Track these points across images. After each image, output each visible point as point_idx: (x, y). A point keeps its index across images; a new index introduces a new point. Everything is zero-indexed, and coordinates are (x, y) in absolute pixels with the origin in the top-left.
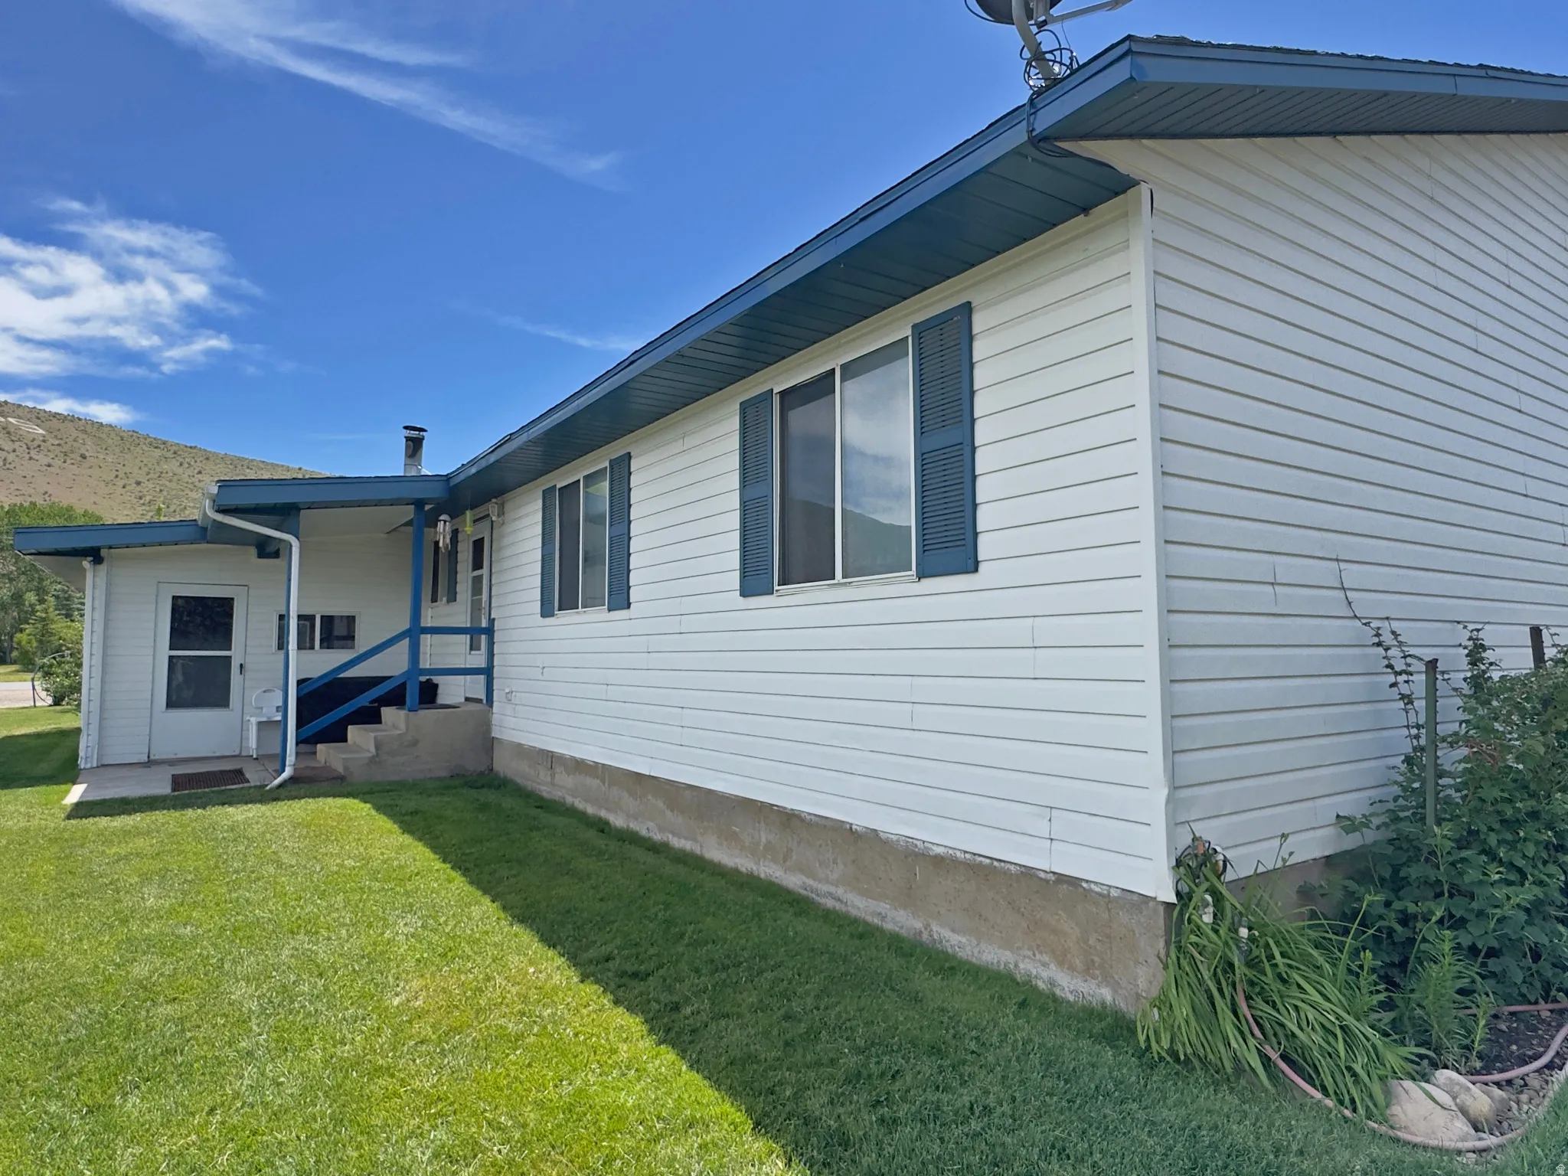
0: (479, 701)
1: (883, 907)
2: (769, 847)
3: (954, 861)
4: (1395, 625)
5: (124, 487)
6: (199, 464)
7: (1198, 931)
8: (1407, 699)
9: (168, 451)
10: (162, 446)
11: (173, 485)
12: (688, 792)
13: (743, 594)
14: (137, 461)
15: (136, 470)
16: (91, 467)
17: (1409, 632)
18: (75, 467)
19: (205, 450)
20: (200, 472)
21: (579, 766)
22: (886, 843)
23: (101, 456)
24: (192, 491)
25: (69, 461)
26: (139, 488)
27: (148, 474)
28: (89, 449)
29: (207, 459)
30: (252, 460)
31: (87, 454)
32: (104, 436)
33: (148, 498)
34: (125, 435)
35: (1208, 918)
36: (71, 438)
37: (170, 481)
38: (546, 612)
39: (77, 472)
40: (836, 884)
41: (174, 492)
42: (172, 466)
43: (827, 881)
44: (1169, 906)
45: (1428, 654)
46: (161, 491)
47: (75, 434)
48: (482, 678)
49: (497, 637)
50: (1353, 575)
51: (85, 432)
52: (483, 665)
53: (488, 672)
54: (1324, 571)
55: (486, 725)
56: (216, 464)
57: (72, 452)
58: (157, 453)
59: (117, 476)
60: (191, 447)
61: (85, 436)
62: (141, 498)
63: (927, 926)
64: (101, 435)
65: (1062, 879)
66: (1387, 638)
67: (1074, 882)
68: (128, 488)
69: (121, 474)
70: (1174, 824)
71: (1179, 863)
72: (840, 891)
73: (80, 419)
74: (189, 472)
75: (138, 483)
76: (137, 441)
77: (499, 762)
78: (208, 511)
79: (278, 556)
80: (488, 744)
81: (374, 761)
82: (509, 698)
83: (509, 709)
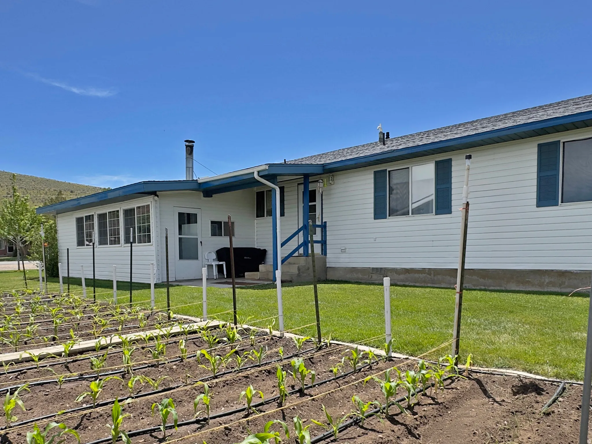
0: (319, 254)
38: (379, 216)
48: (319, 245)
49: (329, 228)
52: (320, 239)
53: (324, 242)
55: (325, 262)
77: (330, 276)
78: (256, 176)
79: (212, 196)
80: (326, 269)
81: (299, 275)
82: (343, 251)
83: (343, 255)
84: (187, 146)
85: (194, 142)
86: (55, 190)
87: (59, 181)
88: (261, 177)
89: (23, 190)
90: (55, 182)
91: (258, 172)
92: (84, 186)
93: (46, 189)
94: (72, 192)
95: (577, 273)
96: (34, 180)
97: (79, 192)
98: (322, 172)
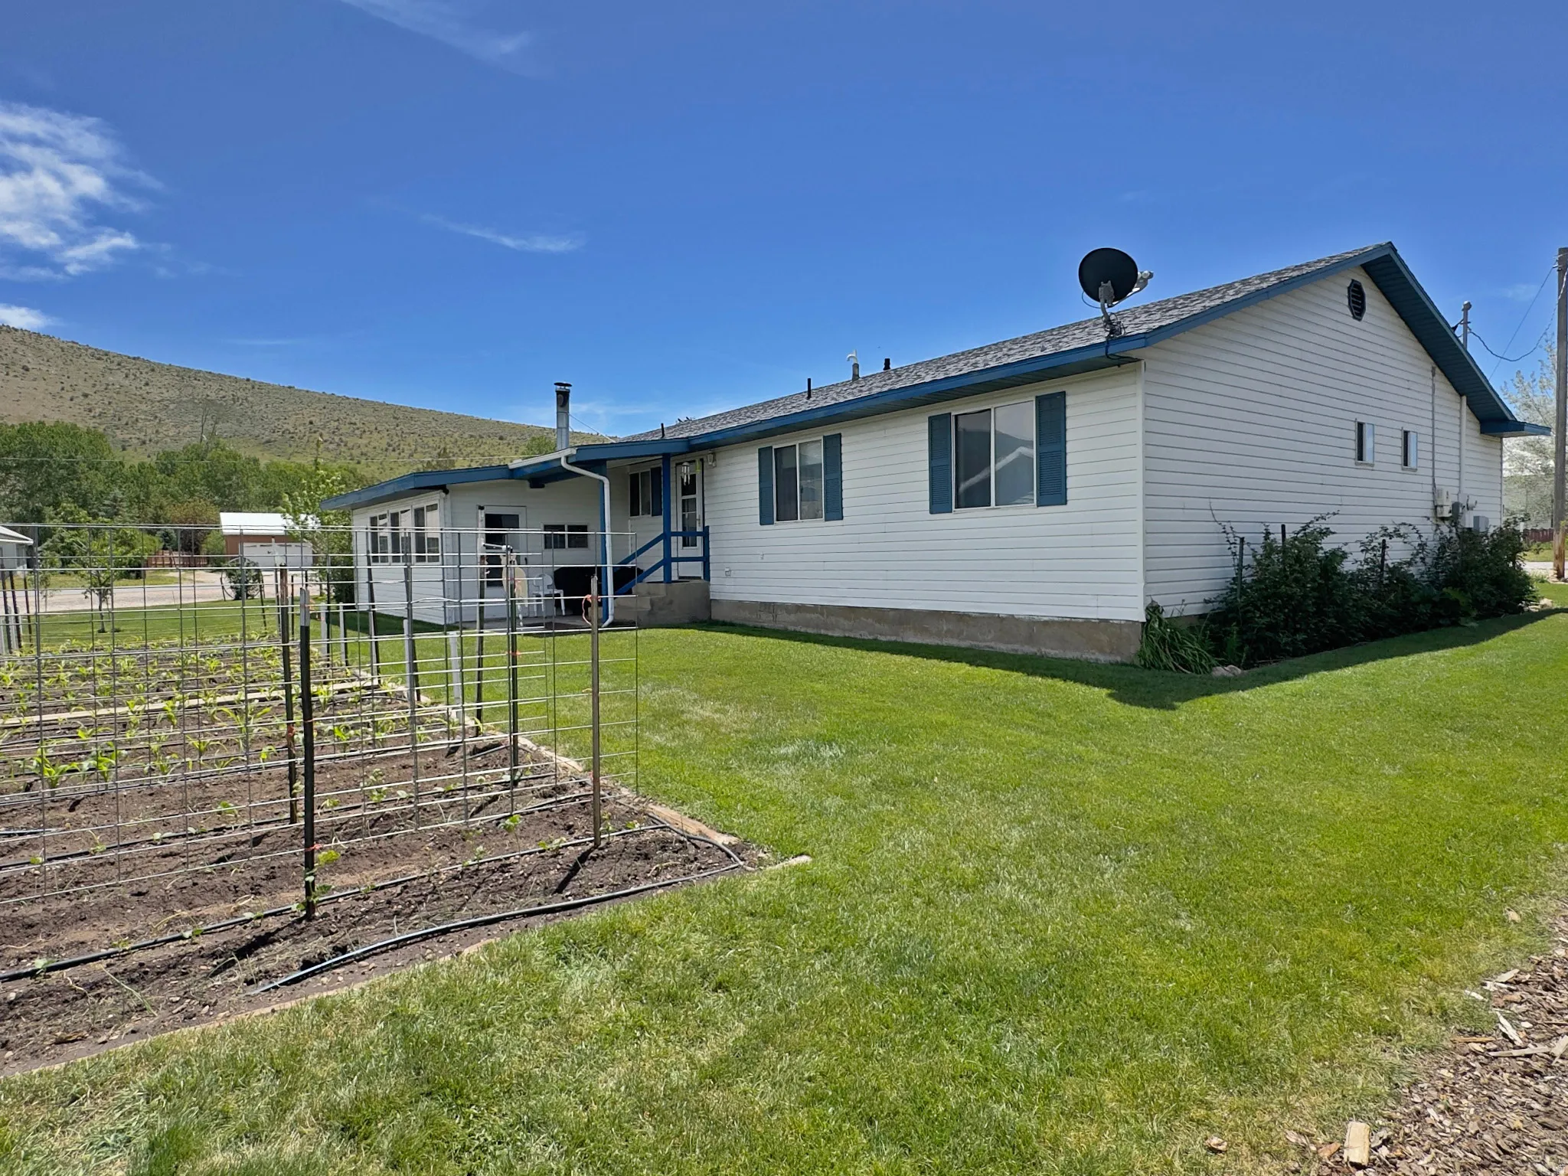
0: (699, 578)
1: (1016, 647)
2: (948, 631)
3: (1053, 622)
4: (1232, 524)
5: (72, 400)
6: (144, 375)
7: (1154, 629)
8: (1234, 554)
9: (112, 362)
10: (105, 358)
11: (122, 397)
12: (891, 613)
13: (931, 513)
14: (82, 373)
15: (81, 382)
16: (35, 380)
17: (1237, 527)
18: (19, 379)
19: (149, 361)
20: (147, 384)
21: (800, 608)
22: (1018, 620)
23: (45, 369)
24: (141, 403)
25: (12, 374)
26: (87, 401)
27: (94, 386)
28: (31, 360)
29: (153, 370)
30: (199, 372)
31: (30, 366)
32: (43, 347)
33: (98, 411)
34: (64, 345)
35: (1157, 626)
36: (11, 350)
37: (118, 393)
38: (765, 519)
39: (21, 385)
40: (991, 641)
41: (123, 405)
42: (118, 378)
43: (985, 641)
44: (1143, 623)
45: (1241, 536)
46: (110, 403)
47: (14, 345)
48: (700, 563)
49: (711, 537)
50: (1216, 504)
51: (23, 342)
52: (701, 555)
53: (705, 560)
54: (1204, 503)
55: (707, 591)
56: (162, 376)
57: (14, 364)
58: (101, 365)
59: (63, 389)
60: (134, 358)
61: (24, 348)
62: (90, 411)
63: (1040, 650)
64: (41, 347)
65: (1102, 620)
66: (1228, 530)
67: (1106, 621)
68: (75, 400)
69: (67, 387)
70: (1146, 596)
71: (1147, 609)
72: (992, 644)
73: (16, 330)
74: (136, 383)
75: (86, 396)
76: (78, 353)
77: (717, 614)
78: (563, 463)
79: (543, 487)
80: (709, 603)
81: (651, 613)
82: (728, 574)
83: (728, 581)
84: (558, 393)
85: (569, 385)
86: (471, 436)
87: (480, 417)
88: (572, 464)
89: (416, 436)
90: (472, 420)
91: (567, 457)
92: (523, 427)
93: (456, 435)
94: (501, 438)
95: (975, 618)
96: (436, 416)
97: (514, 438)
98: (685, 450)
